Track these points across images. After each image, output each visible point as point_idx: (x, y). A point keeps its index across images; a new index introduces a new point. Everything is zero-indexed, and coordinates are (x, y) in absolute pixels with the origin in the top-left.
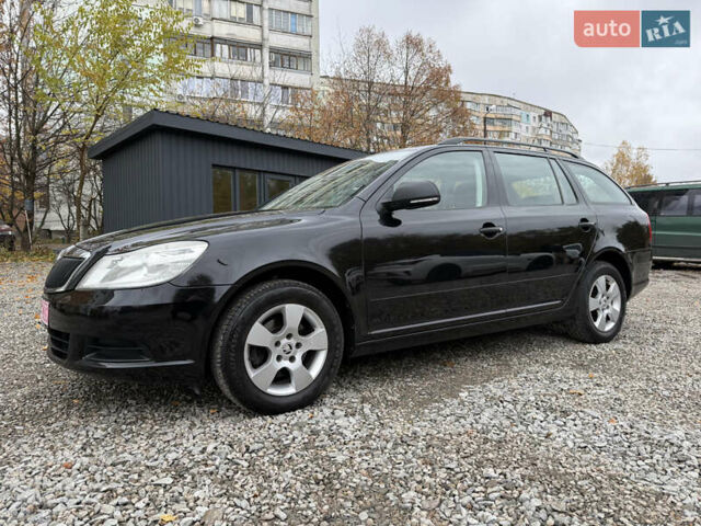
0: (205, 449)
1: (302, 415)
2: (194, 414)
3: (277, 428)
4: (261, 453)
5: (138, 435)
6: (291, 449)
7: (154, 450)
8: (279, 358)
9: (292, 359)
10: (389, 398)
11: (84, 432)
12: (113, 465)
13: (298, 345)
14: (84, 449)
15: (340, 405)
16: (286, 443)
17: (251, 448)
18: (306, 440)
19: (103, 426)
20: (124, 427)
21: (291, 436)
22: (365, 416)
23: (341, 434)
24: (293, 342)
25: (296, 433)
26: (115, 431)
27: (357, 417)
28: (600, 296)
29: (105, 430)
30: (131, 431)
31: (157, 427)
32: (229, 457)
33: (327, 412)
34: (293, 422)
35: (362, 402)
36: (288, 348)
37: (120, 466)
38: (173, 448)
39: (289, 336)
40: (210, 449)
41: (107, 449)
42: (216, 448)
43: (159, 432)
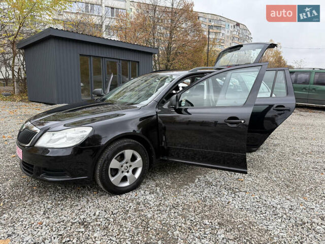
0: (95, 213)
1: (132, 194)
2: (87, 195)
3: (123, 202)
4: (118, 215)
5: (66, 206)
6: (130, 212)
7: (74, 214)
8: (123, 172)
9: (128, 172)
10: (167, 184)
11: (42, 205)
12: (59, 222)
13: (130, 166)
14: (44, 214)
15: (148, 188)
16: (127, 209)
17: (114, 213)
18: (135, 207)
19: (50, 202)
20: (59, 202)
21: (129, 206)
22: (158, 194)
23: (149, 204)
24: (128, 165)
25: (131, 204)
26: (56, 204)
27: (155, 194)
29: (51, 204)
30: (62, 205)
31: (73, 202)
32: (105, 217)
33: (142, 192)
34: (129, 198)
35: (156, 186)
36: (126, 168)
37: (62, 223)
38: (82, 213)
39: (127, 163)
40: (97, 214)
41: (55, 214)
42: (99, 213)
43: (74, 204)
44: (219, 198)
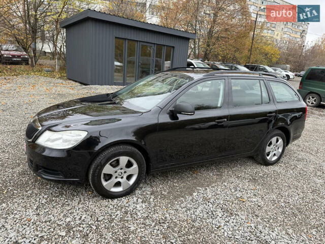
0: (81, 217)
1: (124, 200)
2: (82, 194)
3: (112, 208)
4: (102, 223)
5: (58, 204)
6: (115, 221)
7: (62, 215)
8: (116, 177)
9: (122, 178)
10: (163, 192)
11: (38, 199)
12: (46, 222)
13: (125, 172)
14: (37, 209)
15: (142, 195)
16: (113, 217)
17: (99, 220)
18: (122, 216)
19: (46, 196)
20: (54, 198)
21: (116, 214)
22: (150, 203)
23: (137, 214)
24: (123, 171)
25: (118, 212)
26: (50, 200)
27: (146, 204)
28: (272, 146)
29: (46, 199)
30: (56, 202)
31: (66, 200)
32: (89, 223)
33: (135, 199)
34: (119, 205)
35: (151, 194)
36: (120, 174)
37: (48, 223)
38: (69, 215)
39: (121, 169)
40: (83, 218)
41: (46, 211)
42: (85, 217)
43: (67, 203)
44: (211, 220)
